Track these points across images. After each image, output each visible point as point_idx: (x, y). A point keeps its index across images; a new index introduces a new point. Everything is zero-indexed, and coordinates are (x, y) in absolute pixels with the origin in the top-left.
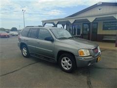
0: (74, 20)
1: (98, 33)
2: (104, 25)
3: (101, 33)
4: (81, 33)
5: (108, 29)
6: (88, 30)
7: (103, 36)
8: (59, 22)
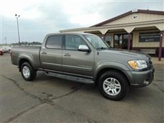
0: (106, 30)
3: (137, 46)
5: (145, 42)
6: (121, 42)
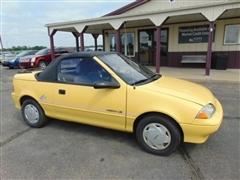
4: (136, 50)
5: (188, 42)
8: (87, 27)
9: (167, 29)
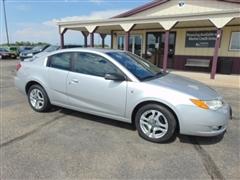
1: (177, 53)
2: (187, 38)
3: (182, 53)
6: (157, 46)
7: (185, 58)
8: (97, 28)
9: (175, 33)
